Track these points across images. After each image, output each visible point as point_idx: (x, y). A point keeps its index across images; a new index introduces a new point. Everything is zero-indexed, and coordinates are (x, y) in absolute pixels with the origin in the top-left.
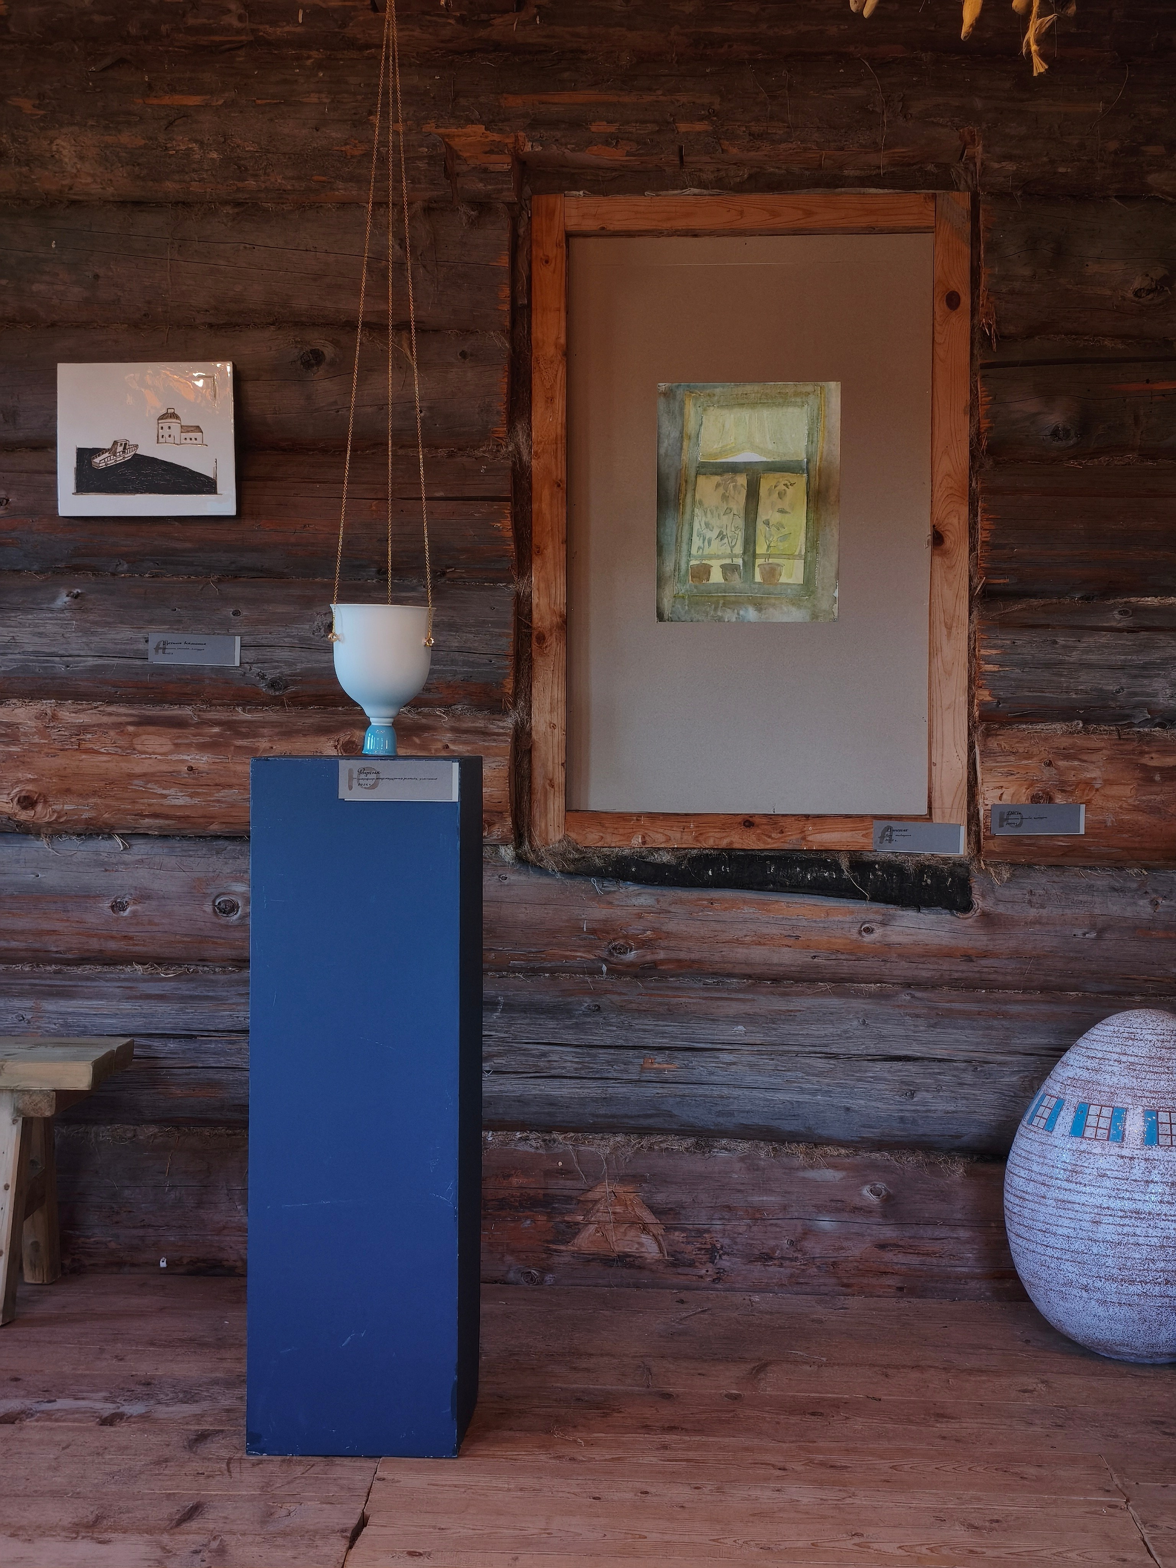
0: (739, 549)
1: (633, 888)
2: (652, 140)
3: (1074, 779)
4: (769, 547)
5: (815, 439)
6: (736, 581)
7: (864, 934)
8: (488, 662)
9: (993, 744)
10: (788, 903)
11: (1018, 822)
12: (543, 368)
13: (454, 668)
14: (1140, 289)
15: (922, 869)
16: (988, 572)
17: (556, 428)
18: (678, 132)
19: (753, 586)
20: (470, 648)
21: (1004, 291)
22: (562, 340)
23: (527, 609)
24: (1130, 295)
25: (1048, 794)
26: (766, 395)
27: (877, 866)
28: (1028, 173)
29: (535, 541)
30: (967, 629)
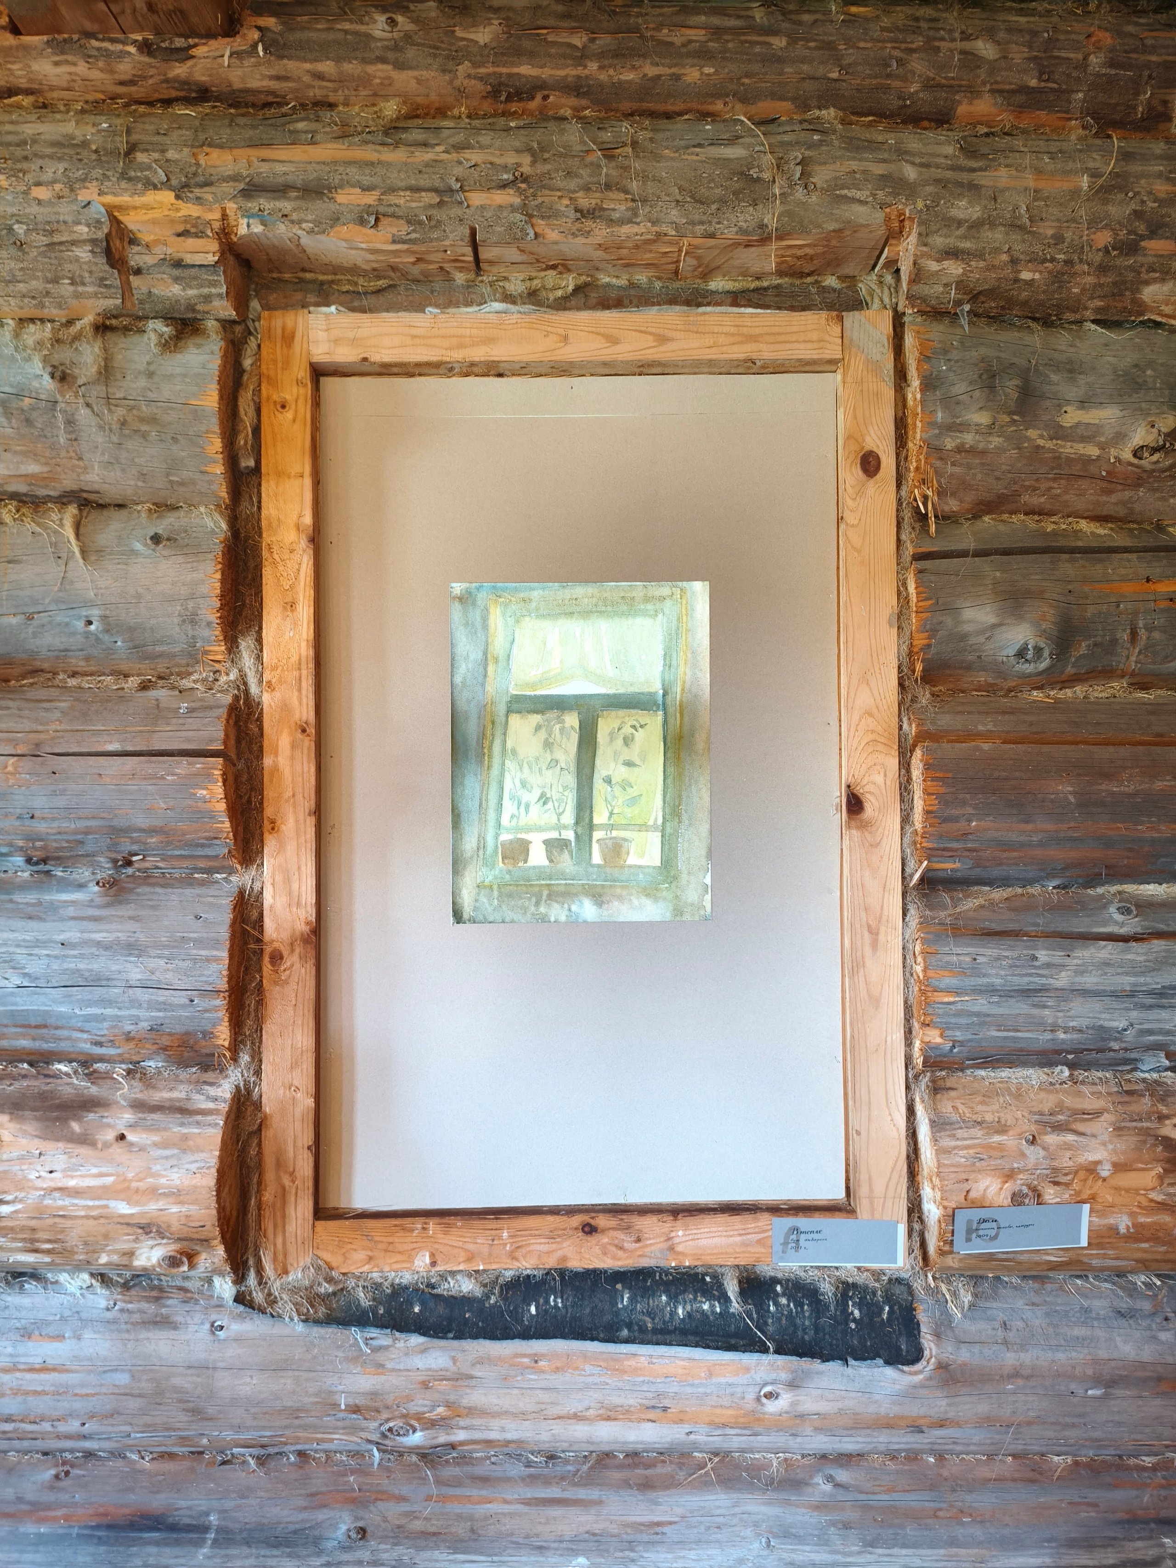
0: (569, 818)
1: (416, 1340)
2: (429, 218)
3: (1071, 1163)
4: (611, 814)
5: (674, 662)
6: (566, 862)
7: (764, 1400)
8: (187, 1002)
9: (947, 1106)
10: (651, 1356)
11: (993, 1233)
12: (278, 560)
13: (134, 1012)
14: (1142, 447)
15: (846, 1289)
16: (930, 853)
17: (299, 647)
18: (468, 206)
19: (590, 869)
20: (159, 981)
21: (949, 447)
22: (308, 520)
23: (255, 914)
24: (1127, 456)
25: (1034, 1190)
26: (605, 599)
27: (779, 1288)
28: (978, 279)
29: (269, 811)
30: (900, 938)
